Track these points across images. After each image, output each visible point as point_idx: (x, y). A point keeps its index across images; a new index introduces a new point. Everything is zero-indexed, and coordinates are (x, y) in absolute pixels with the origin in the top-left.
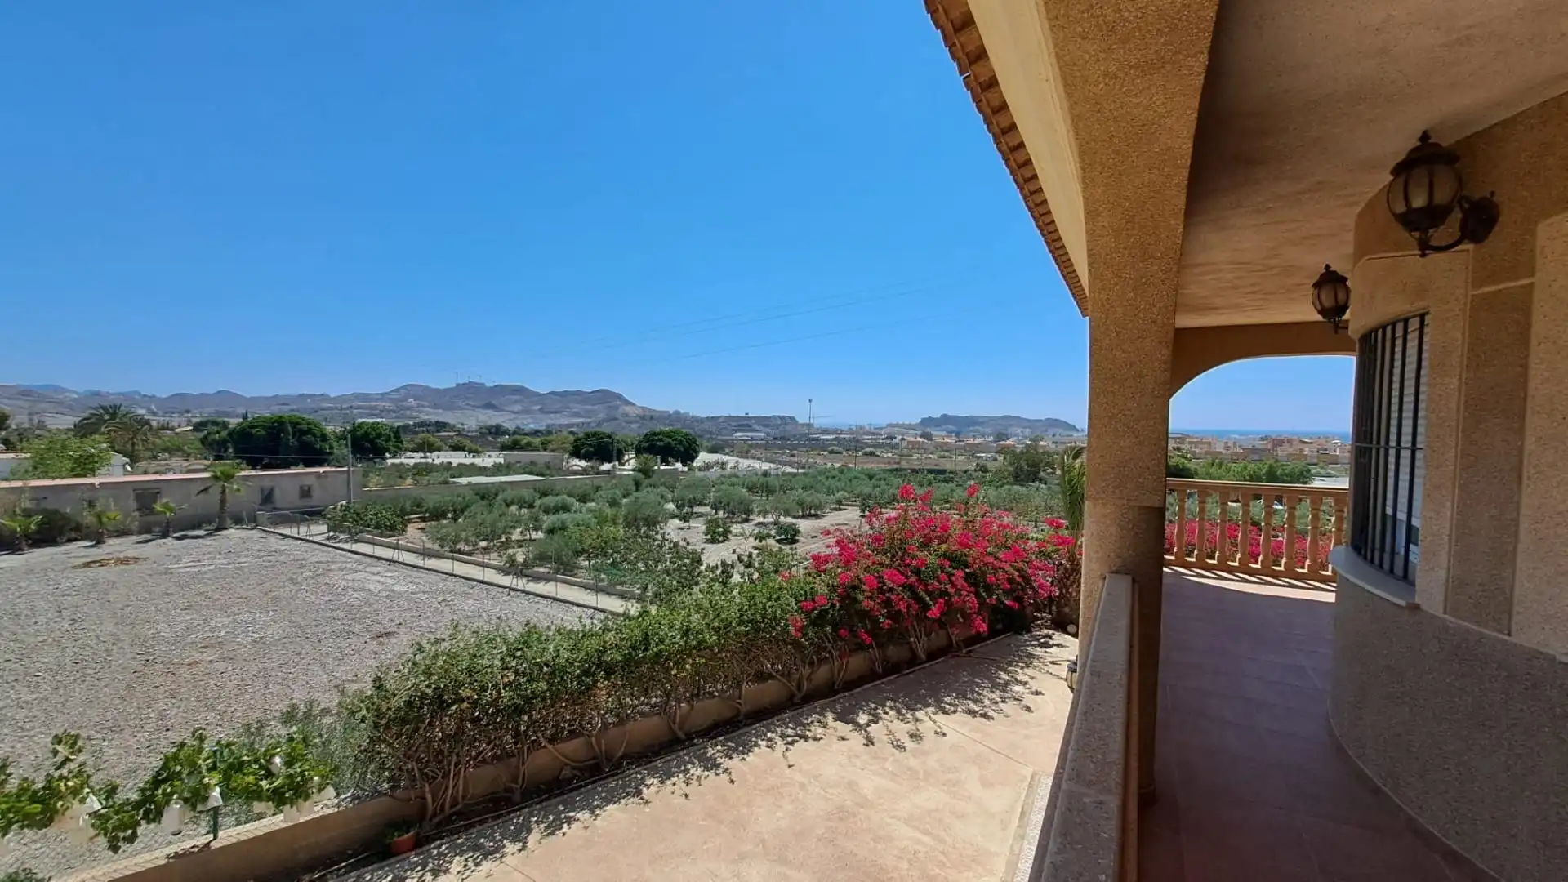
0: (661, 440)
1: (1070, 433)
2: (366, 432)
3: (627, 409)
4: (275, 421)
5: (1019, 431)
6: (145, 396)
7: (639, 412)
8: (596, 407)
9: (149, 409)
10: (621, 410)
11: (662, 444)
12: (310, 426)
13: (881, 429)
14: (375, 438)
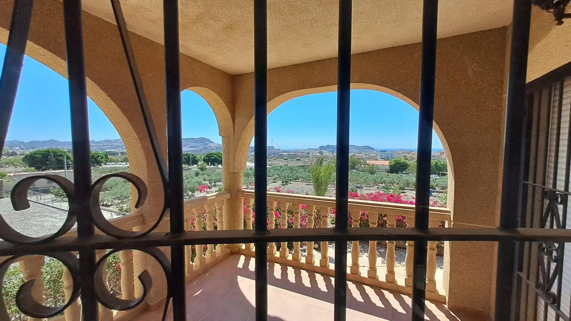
0: (212, 156)
1: (372, 151)
2: (93, 155)
3: (211, 144)
4: (46, 152)
5: (354, 150)
6: (19, 142)
7: (216, 146)
8: (200, 144)
9: (20, 147)
10: (209, 145)
11: (213, 158)
12: (62, 153)
13: (305, 150)
14: (96, 157)
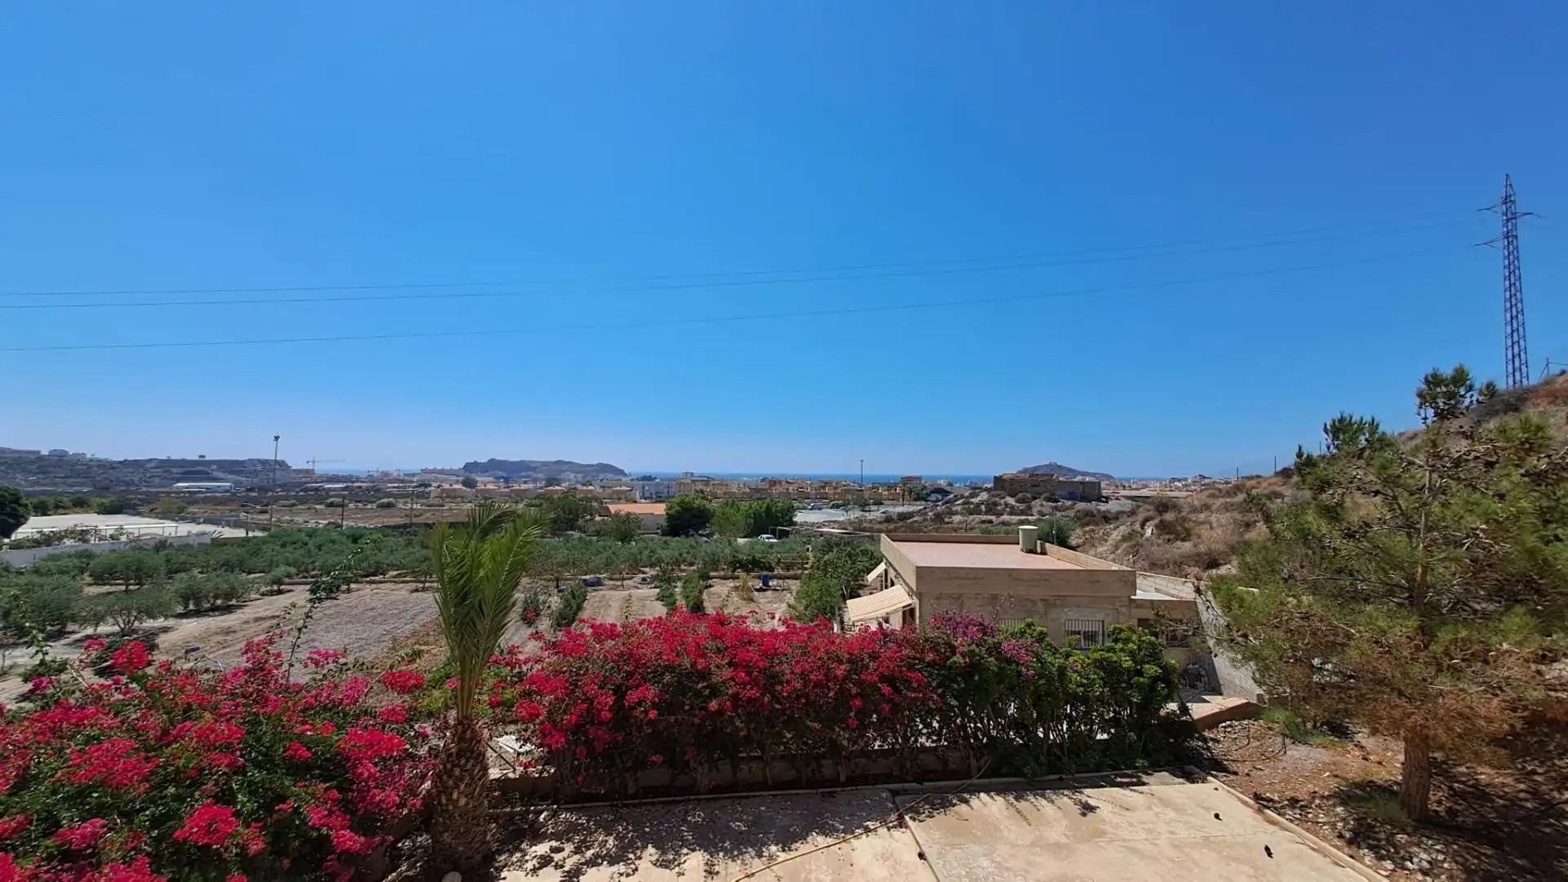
1: (618, 477)
5: (572, 476)
13: (414, 475)
